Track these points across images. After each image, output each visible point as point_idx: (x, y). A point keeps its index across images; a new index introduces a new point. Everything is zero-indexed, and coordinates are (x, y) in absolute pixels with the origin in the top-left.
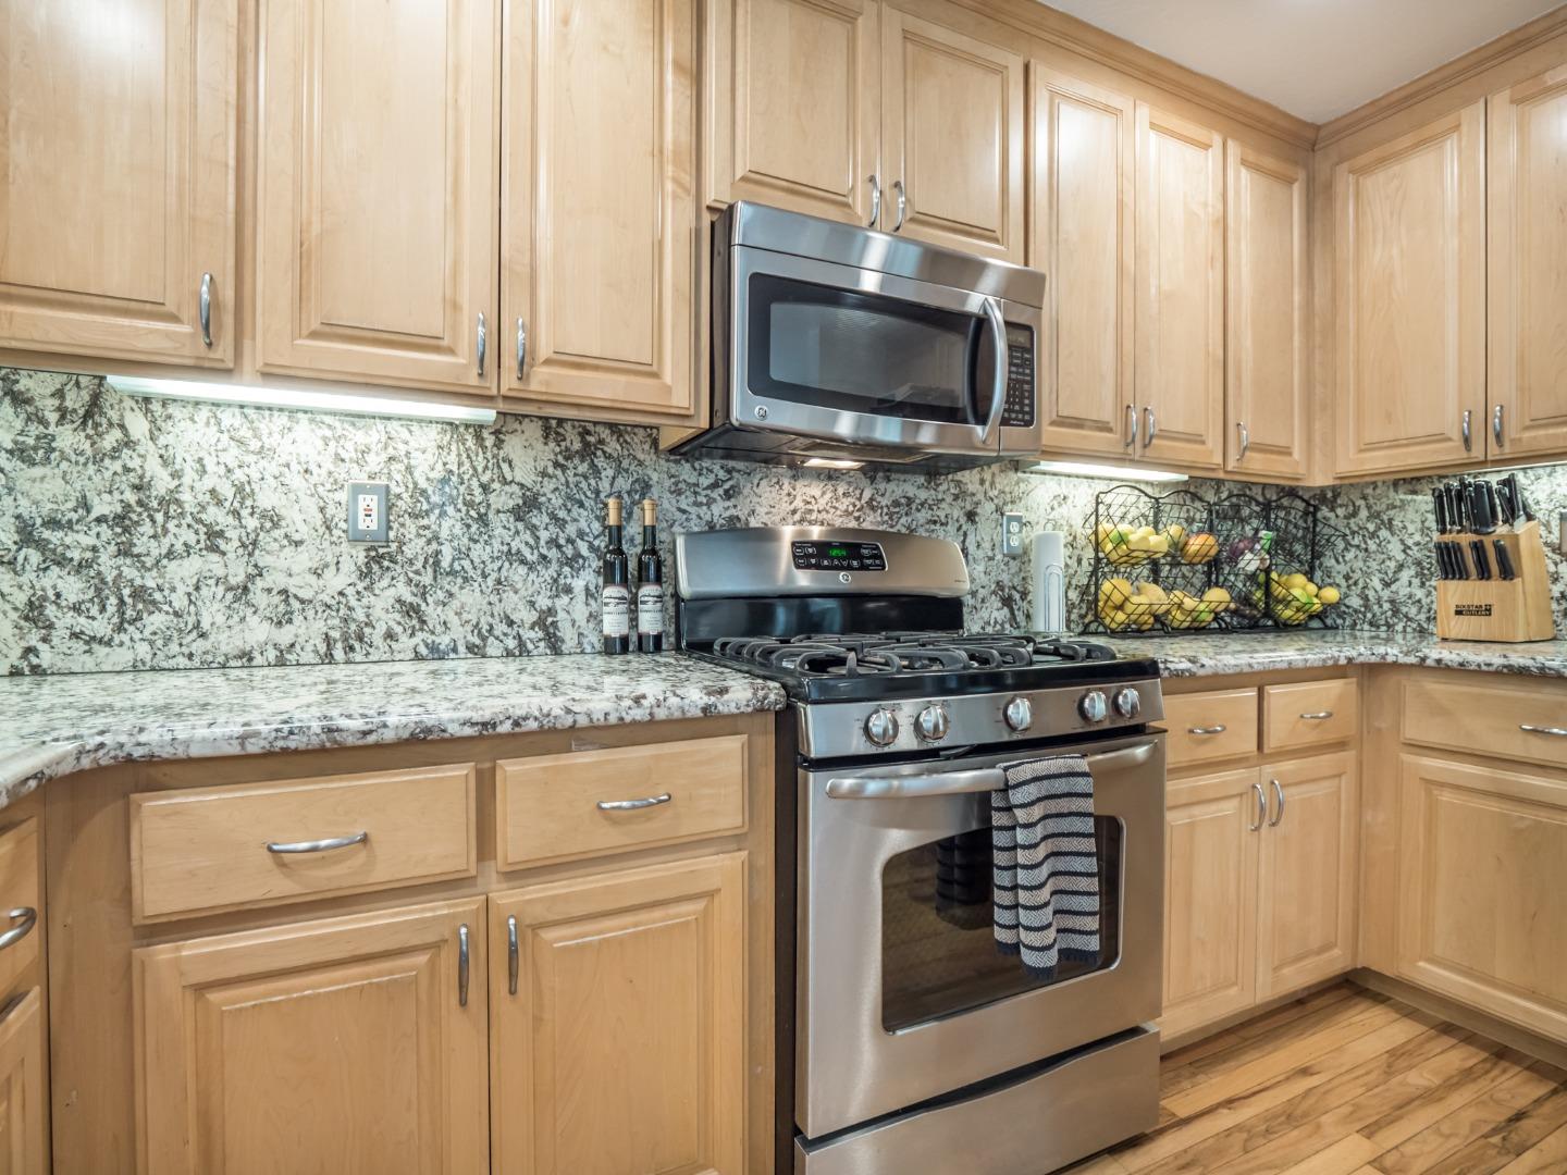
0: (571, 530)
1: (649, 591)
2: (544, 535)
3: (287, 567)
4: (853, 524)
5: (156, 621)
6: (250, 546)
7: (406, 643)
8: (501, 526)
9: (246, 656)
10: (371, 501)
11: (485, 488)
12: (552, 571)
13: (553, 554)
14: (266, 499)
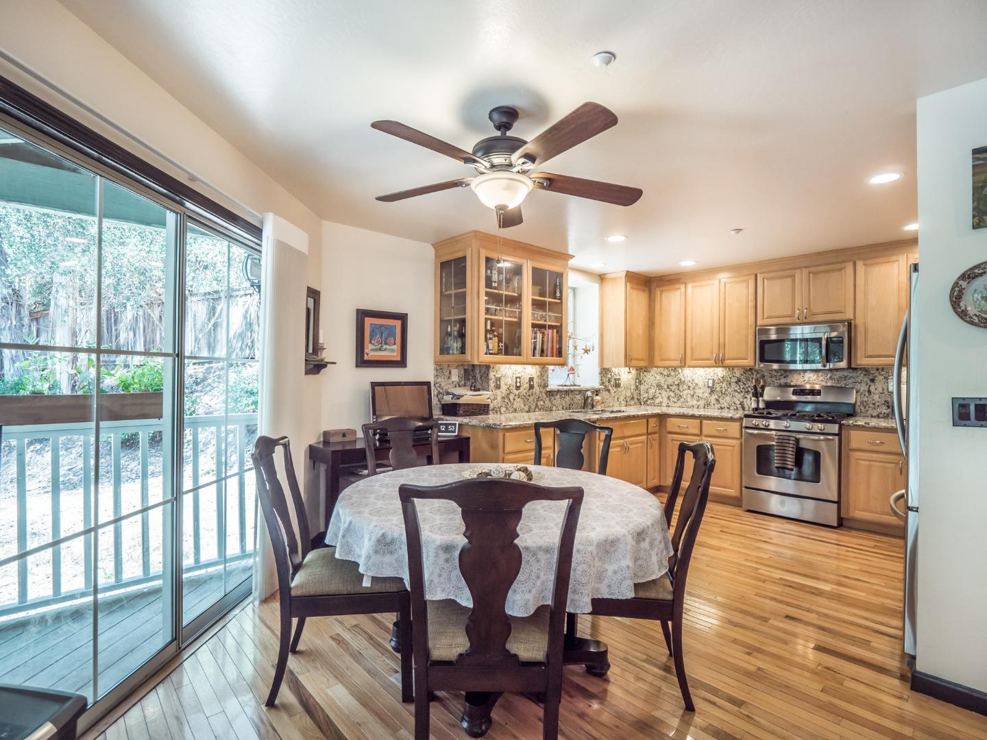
0: (747, 386)
1: (761, 399)
2: (742, 387)
3: (699, 392)
4: (824, 384)
5: (682, 400)
6: (694, 389)
7: (717, 406)
8: (733, 385)
9: (693, 406)
10: (711, 382)
11: (730, 378)
12: (743, 394)
13: (743, 390)
14: (696, 381)
